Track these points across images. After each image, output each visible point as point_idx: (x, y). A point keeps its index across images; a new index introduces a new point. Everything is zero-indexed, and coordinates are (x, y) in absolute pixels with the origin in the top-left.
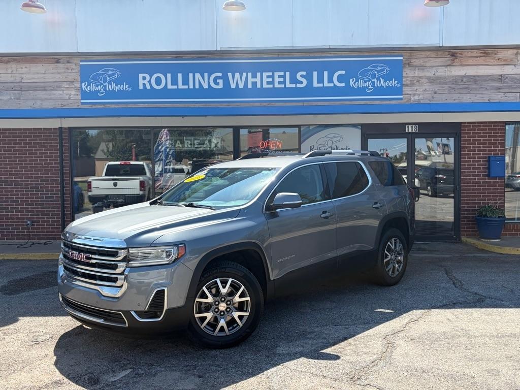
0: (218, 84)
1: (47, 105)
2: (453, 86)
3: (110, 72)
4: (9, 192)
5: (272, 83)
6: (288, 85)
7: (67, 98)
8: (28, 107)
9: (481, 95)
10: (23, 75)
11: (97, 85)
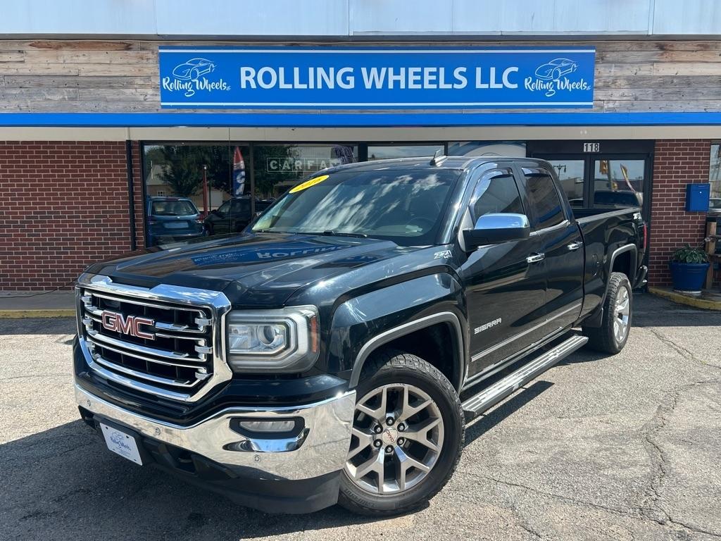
0: (348, 83)
1: (113, 108)
2: (659, 90)
3: (201, 65)
5: (421, 82)
6: (442, 85)
7: (143, 100)
8: (87, 110)
9: (695, 103)
10: (80, 67)
11: (183, 83)
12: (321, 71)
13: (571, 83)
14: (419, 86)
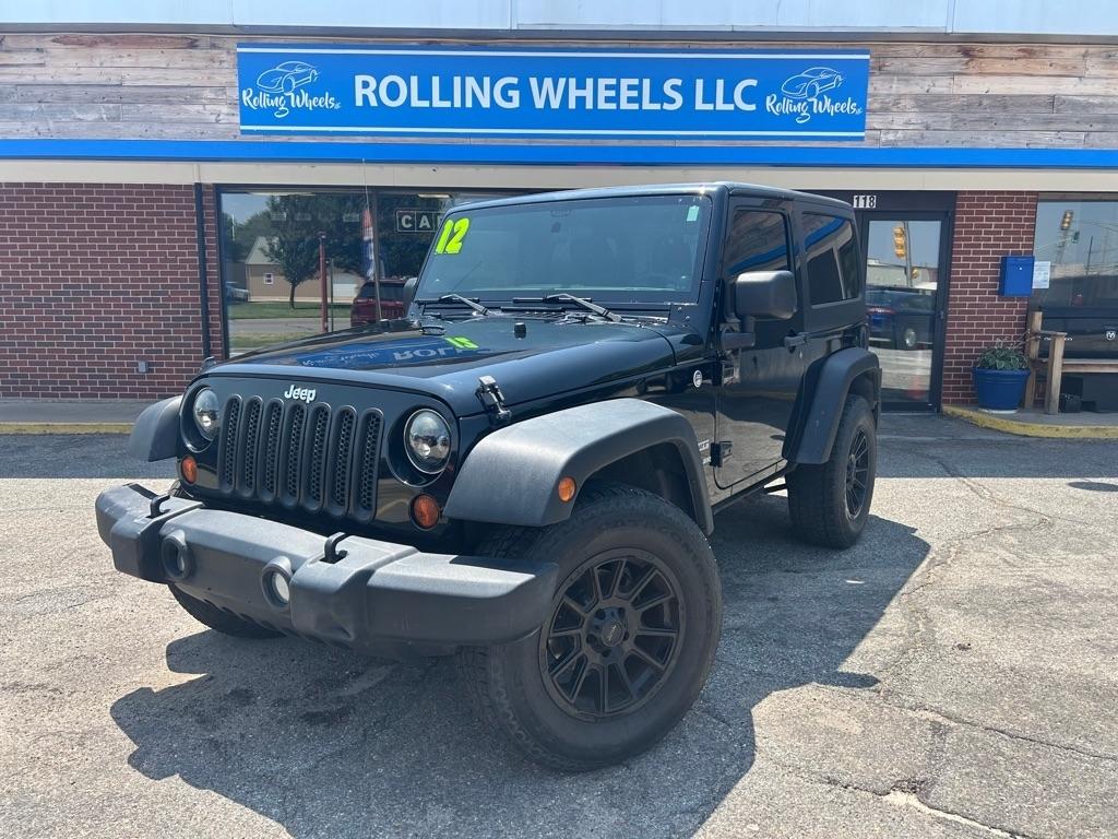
0: (510, 99)
1: (173, 133)
2: (964, 116)
3: (298, 71)
4: (102, 306)
5: (616, 99)
6: (647, 105)
7: (214, 121)
8: (134, 136)
9: (1013, 134)
10: (124, 72)
11: (272, 97)
12: (471, 82)
13: (833, 103)
14: (613, 106)
